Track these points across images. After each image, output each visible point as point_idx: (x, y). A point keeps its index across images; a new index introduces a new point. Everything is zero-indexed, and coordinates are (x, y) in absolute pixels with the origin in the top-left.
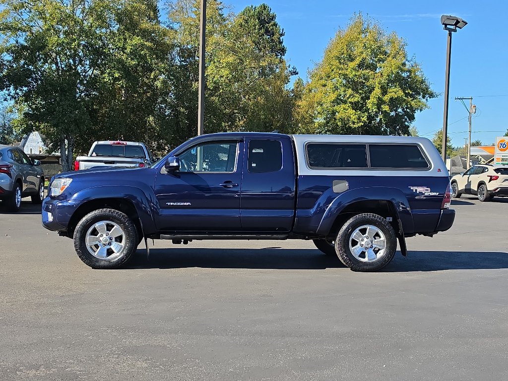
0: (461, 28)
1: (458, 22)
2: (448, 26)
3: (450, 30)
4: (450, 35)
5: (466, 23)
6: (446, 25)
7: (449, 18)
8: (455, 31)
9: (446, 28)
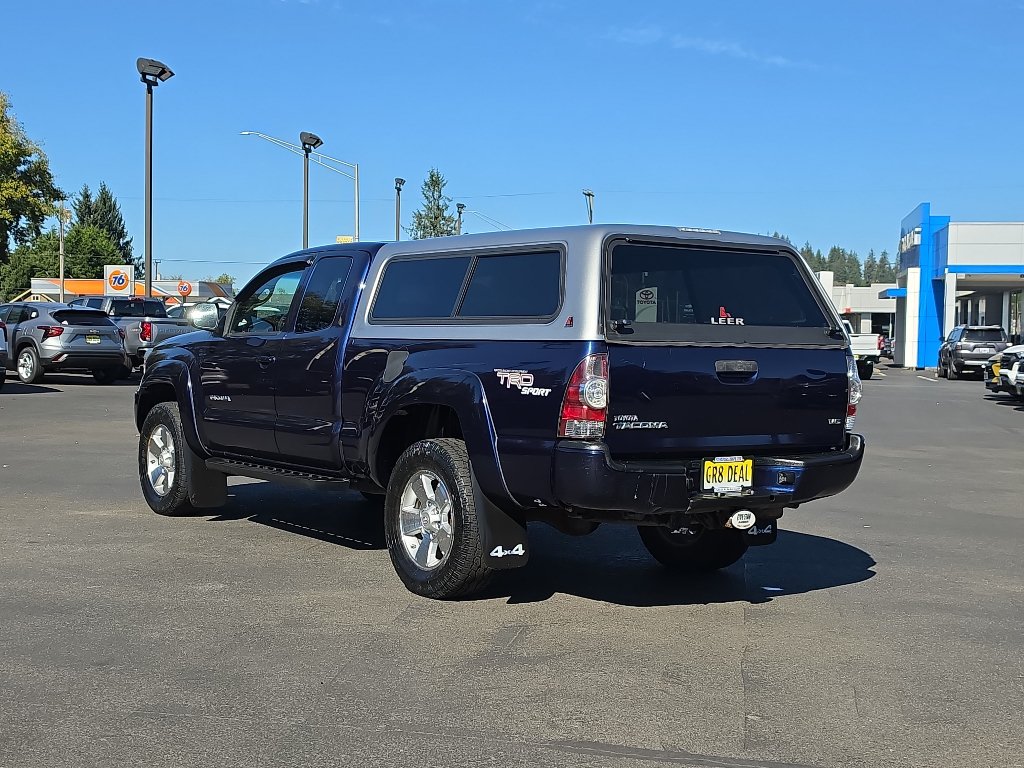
0: (163, 81)
1: (163, 72)
2: (148, 77)
3: (150, 85)
4: (150, 91)
5: (173, 74)
6: (144, 75)
7: (153, 64)
8: (156, 84)
9: (144, 80)
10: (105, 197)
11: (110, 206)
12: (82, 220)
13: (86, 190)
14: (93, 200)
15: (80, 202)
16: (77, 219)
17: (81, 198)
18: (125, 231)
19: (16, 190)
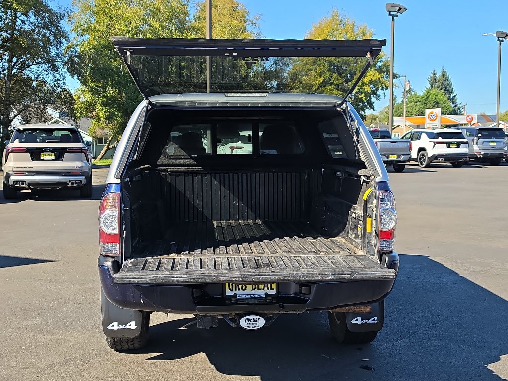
1: (401, 9)
3: (393, 16)
5: (406, 10)
6: (390, 12)
7: (394, 6)
8: (397, 16)
9: (390, 14)
10: (444, 75)
11: (446, 78)
12: (432, 86)
13: (434, 71)
14: (437, 76)
15: (431, 78)
16: (430, 86)
17: (432, 76)
18: (454, 90)
19: (373, 76)
